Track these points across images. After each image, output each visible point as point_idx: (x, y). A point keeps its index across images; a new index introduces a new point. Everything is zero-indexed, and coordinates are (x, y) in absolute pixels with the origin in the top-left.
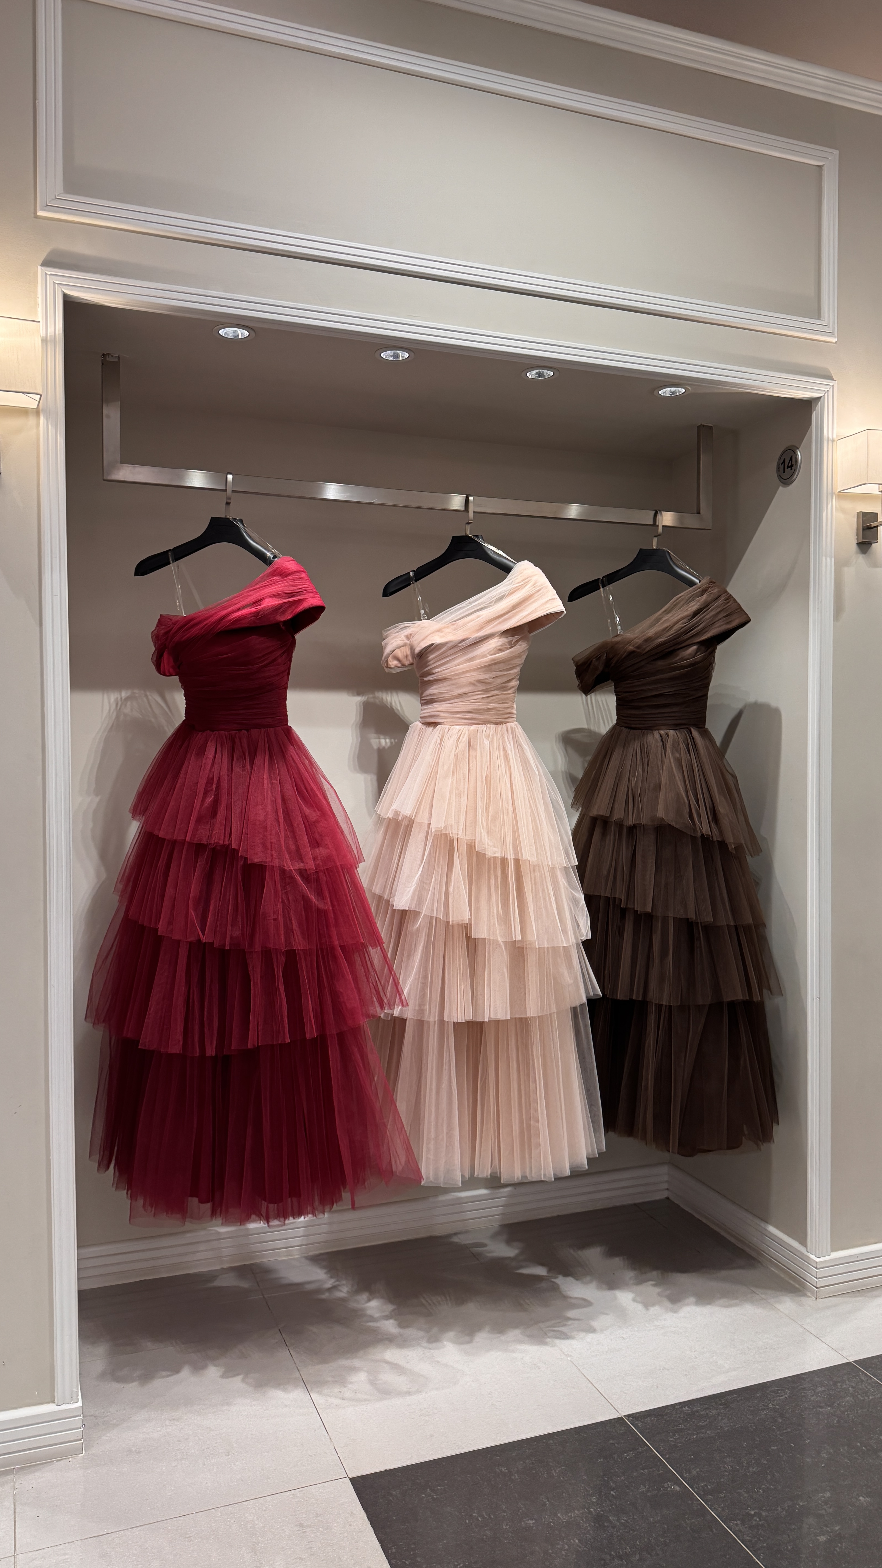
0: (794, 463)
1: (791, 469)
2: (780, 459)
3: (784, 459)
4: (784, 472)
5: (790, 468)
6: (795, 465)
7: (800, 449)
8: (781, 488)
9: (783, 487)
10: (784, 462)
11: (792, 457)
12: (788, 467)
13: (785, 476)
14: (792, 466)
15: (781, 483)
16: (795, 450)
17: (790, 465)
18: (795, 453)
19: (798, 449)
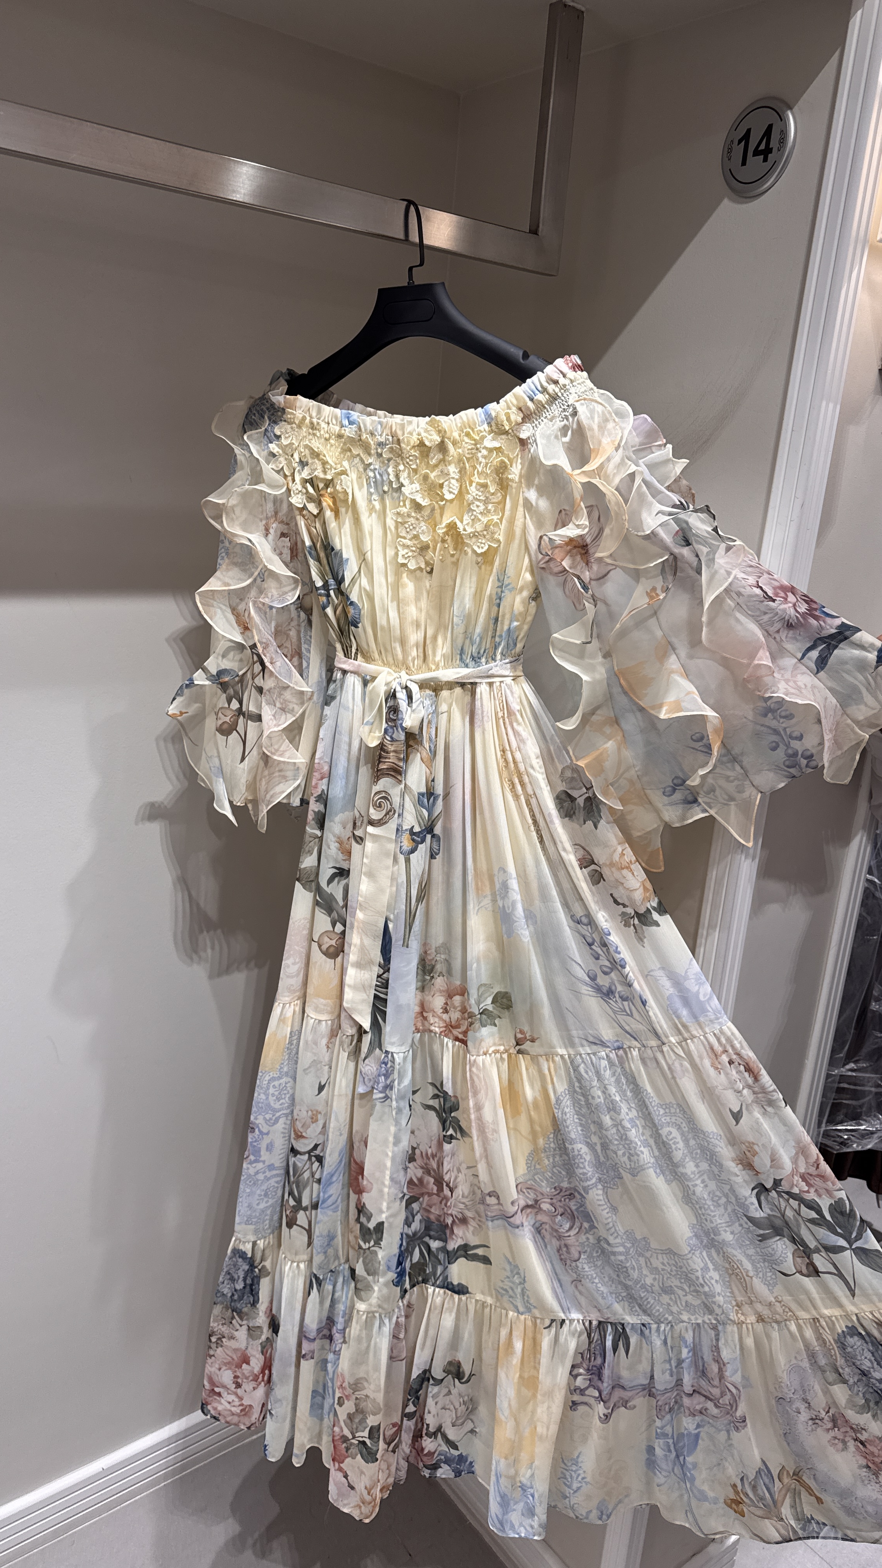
0: (774, 144)
1: (765, 160)
2: (736, 126)
3: (749, 131)
4: (744, 163)
5: (762, 157)
6: (779, 150)
7: (796, 109)
8: (726, 201)
9: (731, 199)
10: (746, 136)
11: (770, 127)
12: (756, 153)
13: (744, 174)
14: (768, 151)
16: (784, 112)
17: (762, 147)
18: (782, 119)
19: (791, 108)
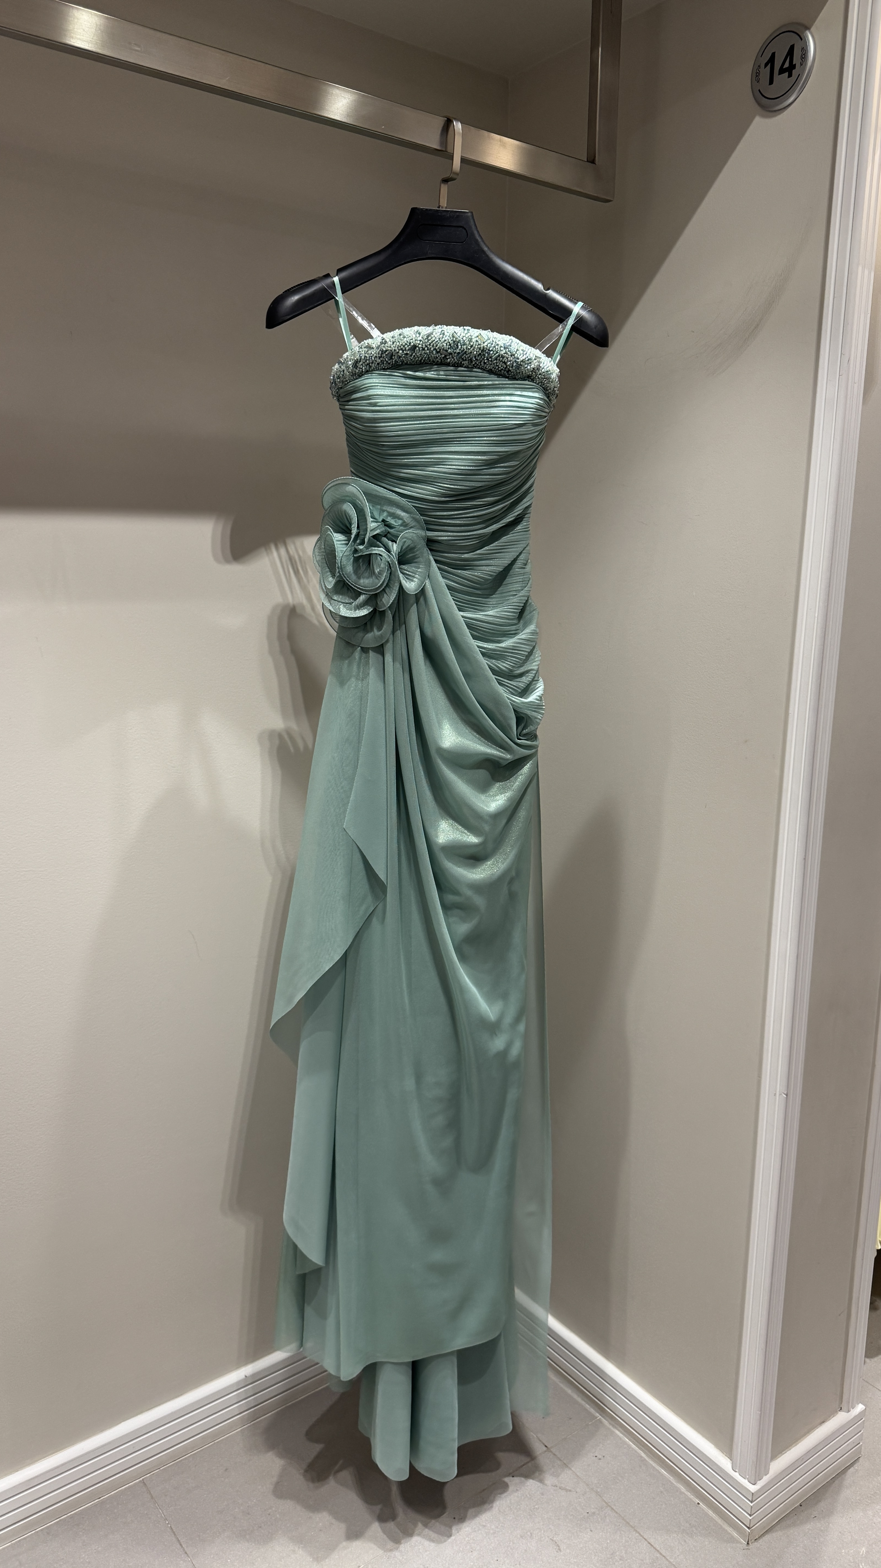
0: (796, 61)
2: (762, 53)
3: (773, 54)
4: (771, 82)
5: (787, 74)
6: (801, 65)
7: (812, 29)
8: (757, 119)
9: (764, 116)
10: (772, 60)
11: (792, 47)
12: (782, 71)
13: (771, 93)
14: (792, 67)
15: (758, 108)
16: (804, 33)
17: (787, 65)
18: (801, 38)
19: (808, 28)
